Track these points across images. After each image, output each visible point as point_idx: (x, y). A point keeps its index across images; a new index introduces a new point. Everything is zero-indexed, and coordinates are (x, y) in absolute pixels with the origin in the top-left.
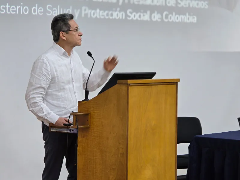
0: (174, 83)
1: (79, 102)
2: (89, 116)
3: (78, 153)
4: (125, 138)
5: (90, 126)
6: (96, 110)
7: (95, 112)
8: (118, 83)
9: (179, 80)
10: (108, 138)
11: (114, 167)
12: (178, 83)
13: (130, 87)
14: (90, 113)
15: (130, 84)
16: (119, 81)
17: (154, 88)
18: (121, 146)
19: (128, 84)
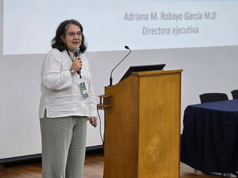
0: (179, 73)
1: (106, 87)
2: (112, 98)
4: (137, 116)
5: (113, 105)
6: (117, 94)
7: (117, 95)
8: (131, 74)
9: (182, 70)
10: (125, 115)
11: (129, 137)
12: (182, 72)
14: (113, 96)
17: (162, 77)
18: (134, 121)
19: (139, 76)
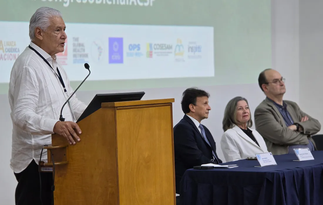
2: (67, 150)
3: (54, 196)
5: (68, 162)
8: (101, 106)
10: (92, 176)
12: (173, 103)
13: (117, 111)
15: (117, 107)
16: (103, 104)
18: (110, 185)
19: (115, 107)
